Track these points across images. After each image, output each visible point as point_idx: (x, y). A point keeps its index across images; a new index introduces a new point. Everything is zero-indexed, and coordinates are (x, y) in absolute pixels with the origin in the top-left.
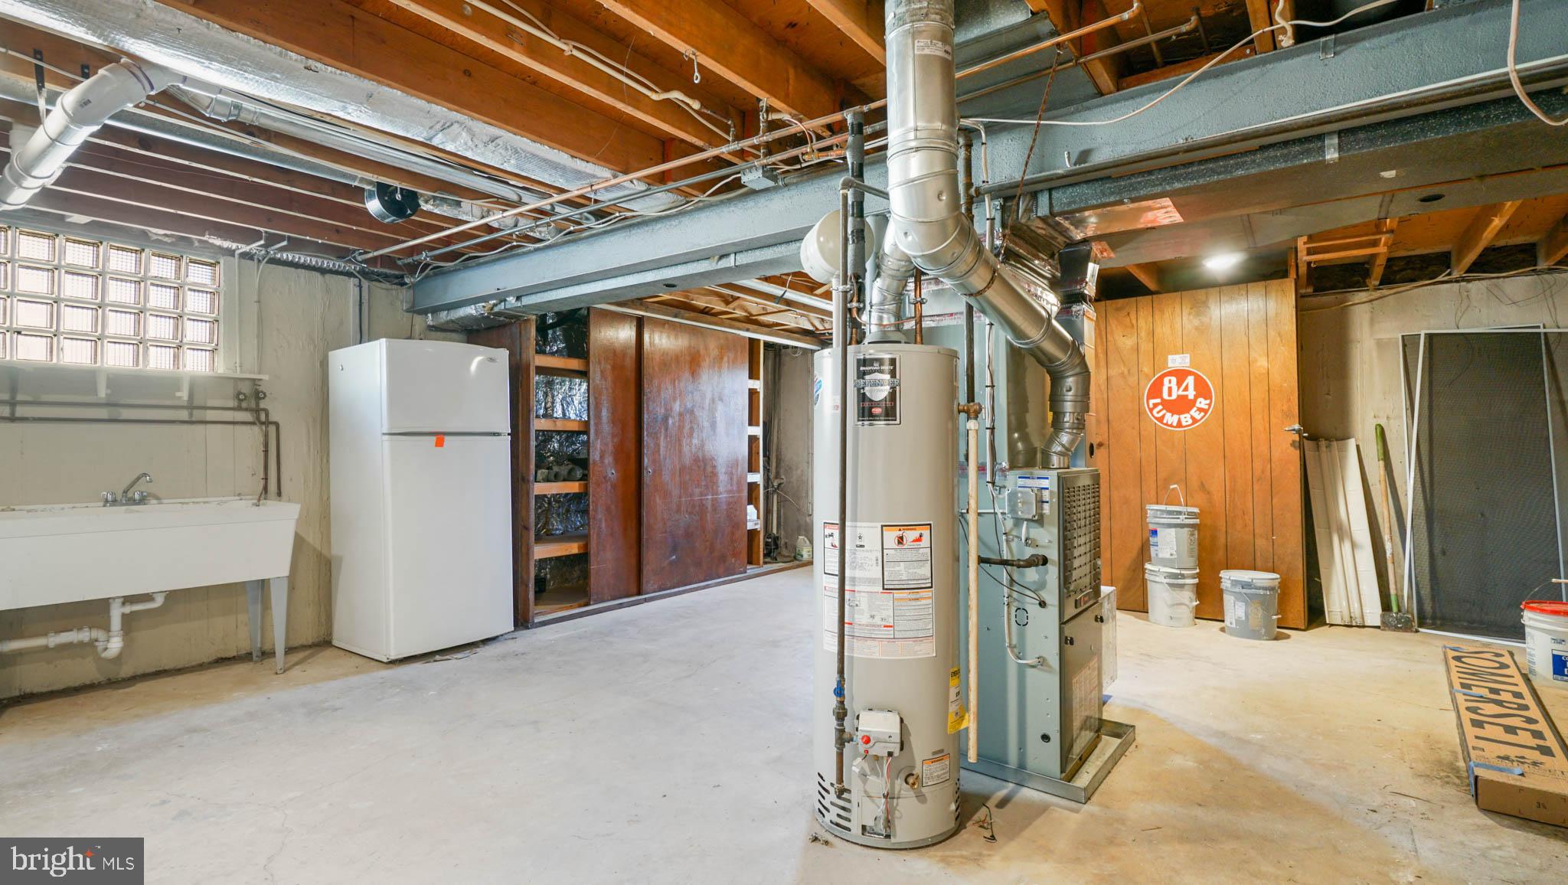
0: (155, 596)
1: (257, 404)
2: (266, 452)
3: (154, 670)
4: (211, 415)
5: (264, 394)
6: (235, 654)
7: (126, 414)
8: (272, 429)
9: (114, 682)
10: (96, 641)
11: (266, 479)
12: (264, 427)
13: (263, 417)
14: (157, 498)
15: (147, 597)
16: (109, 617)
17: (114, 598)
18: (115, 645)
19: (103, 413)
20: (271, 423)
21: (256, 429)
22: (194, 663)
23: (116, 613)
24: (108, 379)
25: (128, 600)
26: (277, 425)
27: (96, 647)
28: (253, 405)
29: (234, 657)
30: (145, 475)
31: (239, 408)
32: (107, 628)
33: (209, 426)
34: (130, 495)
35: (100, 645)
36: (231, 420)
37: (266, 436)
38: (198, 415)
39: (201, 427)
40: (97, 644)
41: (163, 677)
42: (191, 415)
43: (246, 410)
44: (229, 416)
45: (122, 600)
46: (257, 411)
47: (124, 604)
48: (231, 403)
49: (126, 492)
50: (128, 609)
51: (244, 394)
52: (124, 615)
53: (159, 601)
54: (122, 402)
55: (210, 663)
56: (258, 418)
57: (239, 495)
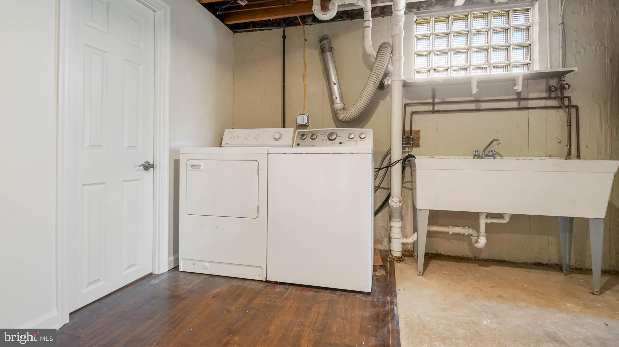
0: (505, 216)
1: (562, 94)
2: (569, 126)
3: (499, 259)
4: (531, 104)
5: (569, 85)
6: (547, 262)
7: (484, 106)
8: (573, 111)
9: (479, 260)
10: (471, 235)
11: (569, 145)
12: (567, 110)
13: (566, 103)
14: (500, 156)
15: (500, 216)
16: (479, 224)
17: (482, 213)
18: (482, 241)
19: (472, 106)
20: (573, 106)
21: (561, 111)
22: (521, 261)
23: (483, 222)
24: (478, 82)
25: (489, 215)
26: (577, 108)
27: (471, 239)
28: (559, 94)
29: (547, 264)
30: (496, 140)
31: (549, 98)
32: (477, 230)
33: (530, 111)
34: (487, 153)
35: (474, 239)
36: (544, 106)
37: (569, 114)
38: (523, 104)
39: (525, 112)
40: (472, 237)
41: (503, 266)
42: (519, 104)
43: (555, 98)
44: (542, 103)
45: (485, 214)
46: (562, 99)
47: (487, 217)
48: (544, 95)
49: (484, 151)
50: (489, 221)
51: (555, 87)
52: (487, 224)
53: (506, 220)
54: (482, 99)
55: (531, 264)
56: (563, 104)
57: (550, 156)
